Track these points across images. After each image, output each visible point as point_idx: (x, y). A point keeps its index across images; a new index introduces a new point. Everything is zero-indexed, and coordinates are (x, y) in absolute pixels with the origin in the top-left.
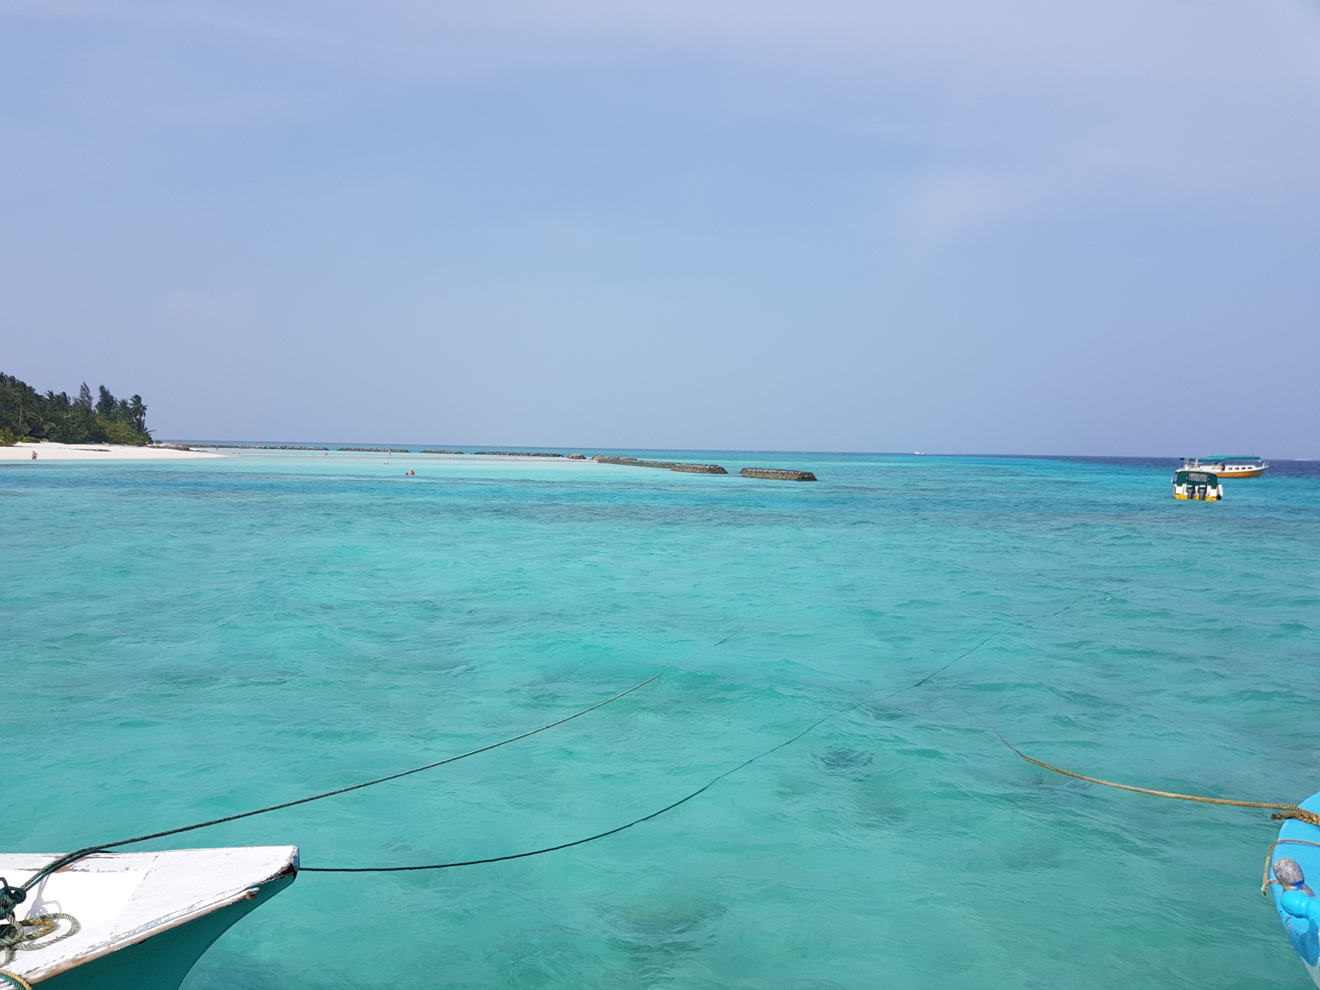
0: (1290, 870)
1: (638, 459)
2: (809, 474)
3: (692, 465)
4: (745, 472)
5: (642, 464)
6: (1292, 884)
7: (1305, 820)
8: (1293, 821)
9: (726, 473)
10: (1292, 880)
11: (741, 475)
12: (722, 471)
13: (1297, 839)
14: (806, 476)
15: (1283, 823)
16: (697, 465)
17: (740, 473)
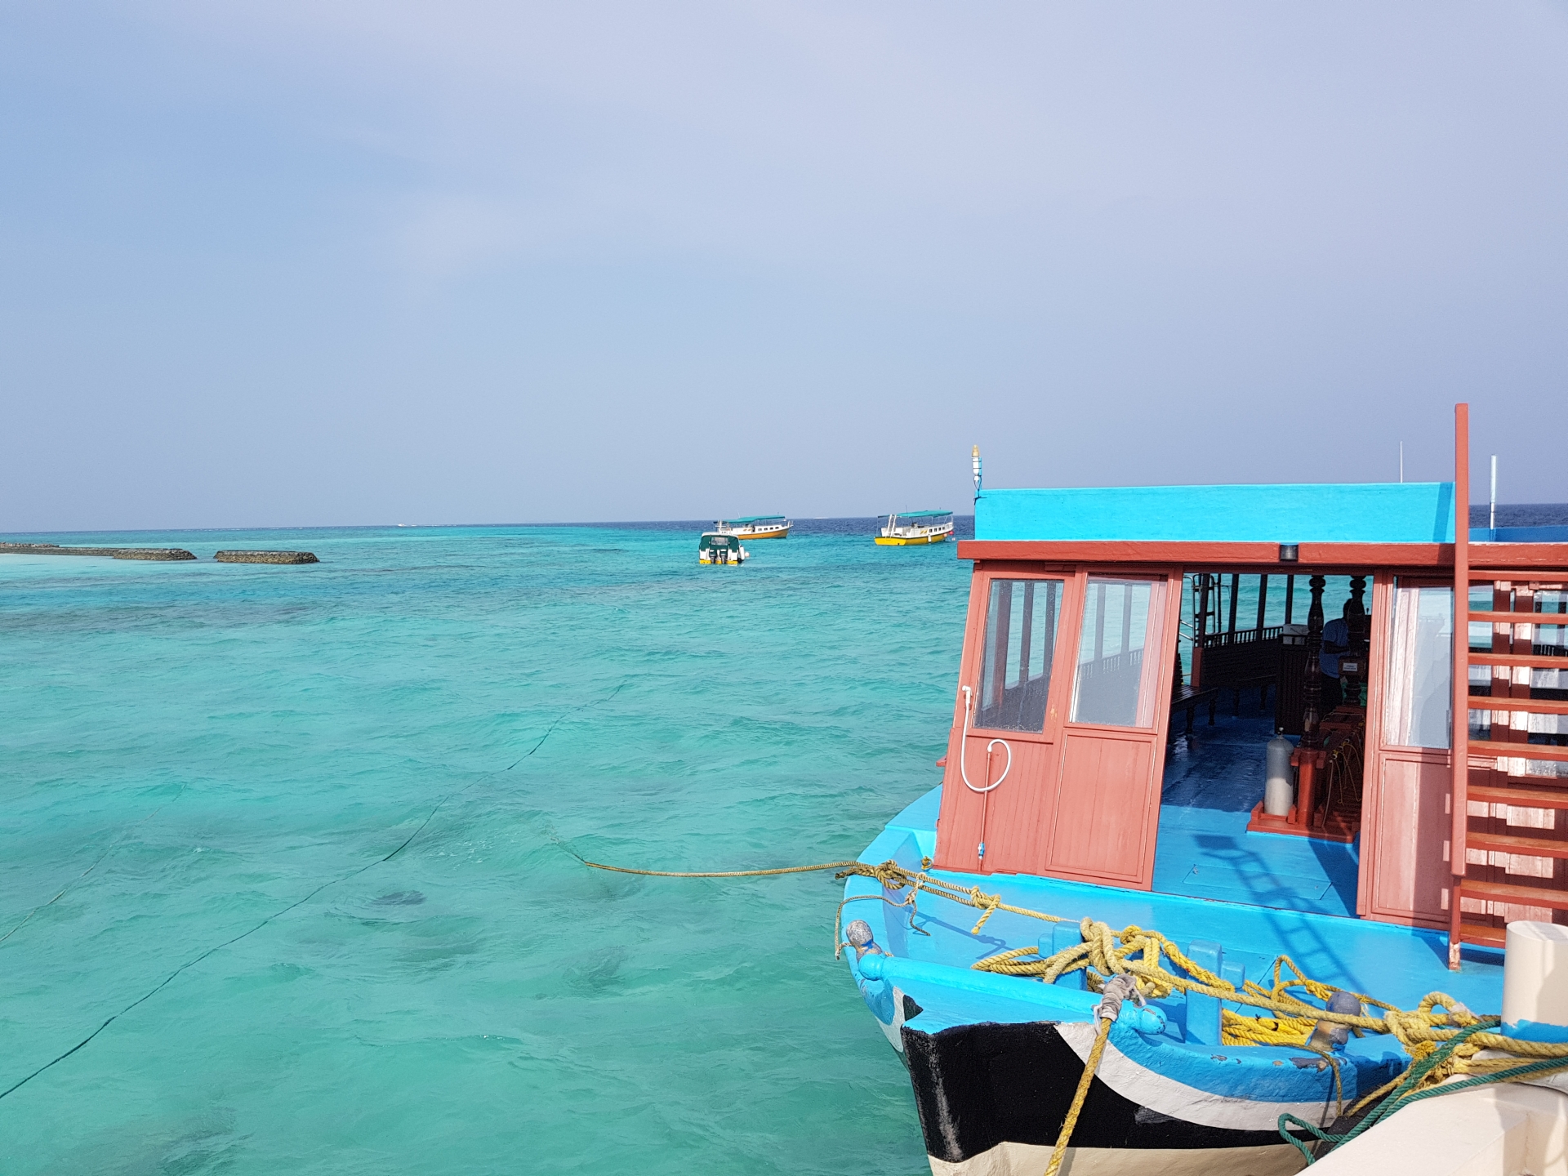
0: (861, 931)
1: (61, 546)
2: (309, 554)
3: (144, 549)
4: (220, 556)
5: (67, 552)
6: (864, 945)
7: (864, 873)
8: (854, 876)
9: (195, 558)
10: (863, 941)
11: (217, 560)
12: (188, 556)
13: (860, 896)
14: (305, 557)
15: (846, 880)
16: (151, 549)
17: (215, 557)
